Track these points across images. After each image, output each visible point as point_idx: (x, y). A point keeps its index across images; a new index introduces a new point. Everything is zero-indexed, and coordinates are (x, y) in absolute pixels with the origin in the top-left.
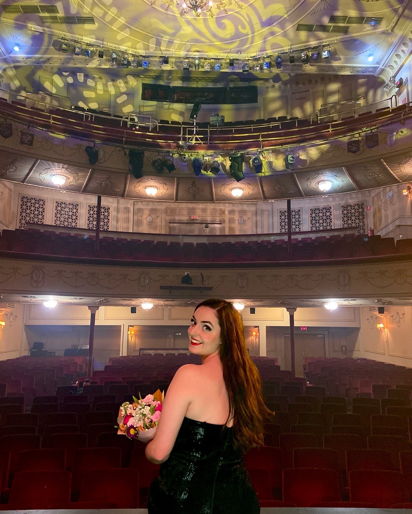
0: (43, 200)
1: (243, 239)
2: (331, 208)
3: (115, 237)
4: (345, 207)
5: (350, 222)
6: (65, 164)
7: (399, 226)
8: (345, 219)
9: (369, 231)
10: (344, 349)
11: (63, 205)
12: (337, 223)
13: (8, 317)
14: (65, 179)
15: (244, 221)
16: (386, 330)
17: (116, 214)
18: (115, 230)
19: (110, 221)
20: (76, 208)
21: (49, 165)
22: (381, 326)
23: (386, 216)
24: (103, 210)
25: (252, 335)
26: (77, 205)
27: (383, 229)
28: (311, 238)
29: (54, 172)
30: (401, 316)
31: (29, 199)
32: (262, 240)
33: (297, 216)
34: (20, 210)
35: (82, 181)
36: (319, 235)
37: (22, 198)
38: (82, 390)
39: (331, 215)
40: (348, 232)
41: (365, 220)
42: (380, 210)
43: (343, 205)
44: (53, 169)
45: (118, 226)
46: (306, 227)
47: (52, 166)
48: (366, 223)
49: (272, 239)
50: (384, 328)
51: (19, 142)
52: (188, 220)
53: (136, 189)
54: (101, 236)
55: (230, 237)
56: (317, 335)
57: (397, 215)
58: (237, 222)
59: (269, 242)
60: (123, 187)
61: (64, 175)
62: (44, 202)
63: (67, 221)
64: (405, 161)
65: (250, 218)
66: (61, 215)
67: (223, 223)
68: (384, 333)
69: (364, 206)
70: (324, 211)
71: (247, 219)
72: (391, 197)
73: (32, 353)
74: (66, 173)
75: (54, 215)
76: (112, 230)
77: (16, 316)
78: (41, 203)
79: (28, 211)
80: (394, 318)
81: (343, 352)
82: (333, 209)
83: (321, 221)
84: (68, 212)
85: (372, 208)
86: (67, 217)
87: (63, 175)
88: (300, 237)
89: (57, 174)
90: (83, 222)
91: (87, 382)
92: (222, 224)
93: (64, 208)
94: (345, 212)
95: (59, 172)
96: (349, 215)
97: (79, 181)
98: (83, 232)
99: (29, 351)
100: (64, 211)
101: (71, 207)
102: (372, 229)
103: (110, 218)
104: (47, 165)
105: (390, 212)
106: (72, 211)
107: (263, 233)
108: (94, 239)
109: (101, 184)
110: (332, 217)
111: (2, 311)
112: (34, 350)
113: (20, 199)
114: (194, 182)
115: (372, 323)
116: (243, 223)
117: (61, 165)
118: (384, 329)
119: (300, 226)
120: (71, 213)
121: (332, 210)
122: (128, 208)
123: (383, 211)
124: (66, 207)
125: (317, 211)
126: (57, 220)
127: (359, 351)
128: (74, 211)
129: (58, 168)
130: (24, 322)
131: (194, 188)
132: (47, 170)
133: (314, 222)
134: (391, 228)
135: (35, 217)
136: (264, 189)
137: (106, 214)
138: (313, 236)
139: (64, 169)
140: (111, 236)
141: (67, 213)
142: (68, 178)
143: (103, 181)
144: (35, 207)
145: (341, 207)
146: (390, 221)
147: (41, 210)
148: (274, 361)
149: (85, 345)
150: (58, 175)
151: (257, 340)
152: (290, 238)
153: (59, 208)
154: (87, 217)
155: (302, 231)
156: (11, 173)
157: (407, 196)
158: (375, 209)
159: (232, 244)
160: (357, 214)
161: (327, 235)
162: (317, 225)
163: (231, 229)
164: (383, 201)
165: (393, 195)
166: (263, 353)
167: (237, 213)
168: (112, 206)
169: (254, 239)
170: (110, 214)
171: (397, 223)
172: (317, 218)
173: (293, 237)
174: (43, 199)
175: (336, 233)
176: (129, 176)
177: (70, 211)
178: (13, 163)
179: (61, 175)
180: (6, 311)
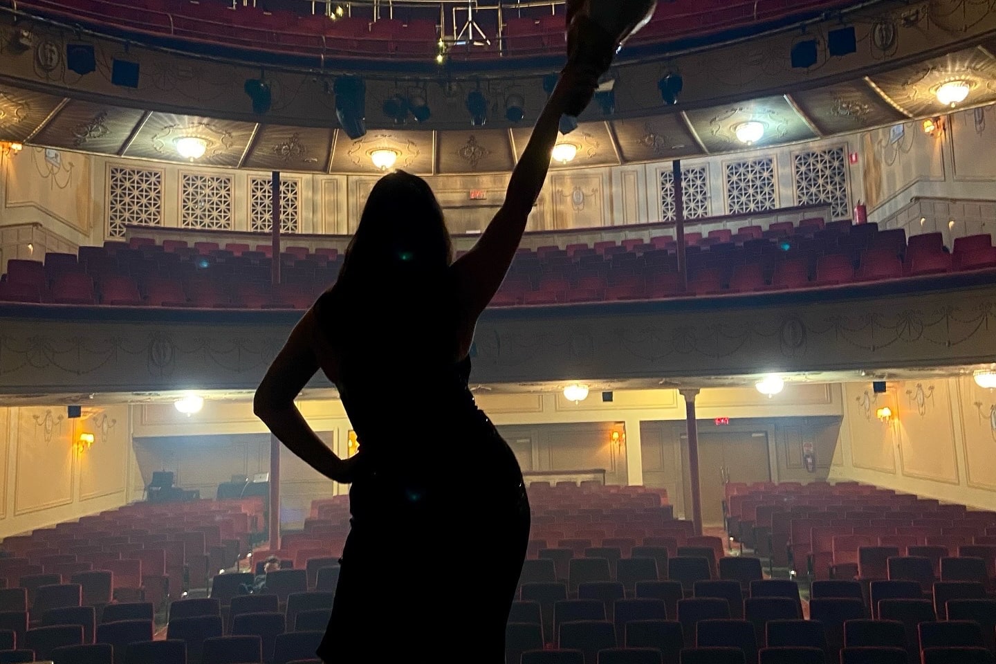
0: (155, 174)
1: (585, 239)
2: (771, 161)
3: (312, 247)
4: (803, 159)
5: (813, 190)
6: (203, 116)
7: (917, 199)
8: (804, 184)
9: (856, 210)
10: (810, 460)
11: (199, 183)
12: (786, 194)
13: (99, 423)
14: (205, 143)
15: (585, 198)
16: (896, 420)
17: (310, 194)
18: (311, 232)
19: (299, 210)
20: (225, 187)
21: (172, 120)
22: (885, 412)
23: (891, 176)
24: (282, 188)
25: (611, 439)
26: (229, 180)
27: (885, 203)
28: (730, 231)
29: (183, 133)
30: (928, 392)
31: (127, 174)
32: (623, 239)
33: (699, 182)
34: (109, 198)
35: (239, 147)
36: (746, 223)
37: (113, 172)
38: (263, 580)
39: (772, 176)
40: (810, 215)
41: (847, 186)
42: (877, 163)
43: (797, 153)
44: (181, 126)
45: (315, 220)
46: (718, 205)
47: (177, 122)
48: (848, 191)
49: (646, 236)
50: (892, 417)
51: (111, 78)
52: (463, 201)
53: (352, 155)
54: (284, 245)
55: (556, 236)
56: (751, 433)
57: (914, 175)
58: (569, 199)
59: (638, 243)
60: (325, 154)
61: (203, 136)
62: (159, 177)
63: (209, 216)
64: (915, 78)
65: (597, 190)
66: (196, 203)
67: (540, 204)
68: (892, 427)
69: (844, 155)
70: (757, 168)
71: (591, 193)
72: (899, 134)
73: (150, 494)
74: (207, 134)
75: (181, 204)
76: (304, 233)
77: (114, 421)
78: (153, 179)
79: (127, 199)
80: (913, 395)
81: (807, 468)
82: (775, 163)
83: (751, 191)
84: (209, 196)
85: (860, 159)
86: (208, 206)
87: (200, 138)
88: (705, 230)
89: (187, 137)
90: (242, 218)
91: (273, 561)
92: (538, 206)
93: (201, 187)
94: (803, 169)
95: (193, 133)
96: (812, 175)
97: (235, 146)
98: (245, 238)
99: (145, 490)
100: (201, 193)
101: (215, 184)
102: (861, 204)
103: (298, 203)
104: (168, 120)
105: (898, 168)
106: (217, 194)
107: (625, 224)
108: (269, 255)
109: (279, 150)
110: (774, 181)
111: (87, 412)
112: (154, 489)
113: (109, 175)
114: (472, 138)
115: (867, 407)
116: (581, 201)
117: (196, 119)
118: (893, 419)
119: (706, 203)
120: (215, 199)
121: (774, 165)
122: (335, 182)
123: (883, 165)
124: (205, 186)
125: (742, 170)
126: (188, 214)
127: (841, 465)
128: (223, 192)
129: (191, 125)
130: (132, 432)
131: (473, 148)
132: (167, 130)
133: (735, 193)
134: (901, 201)
135: (141, 211)
136: (622, 142)
137: (290, 196)
138: (733, 226)
139: (202, 127)
140: (302, 244)
141: (207, 198)
142: (210, 143)
143: (284, 145)
144: (140, 189)
145: (793, 158)
146: (899, 185)
147: (153, 194)
148: (657, 495)
149: (260, 475)
150: (191, 137)
151: (623, 448)
152: (680, 231)
153: (191, 190)
154: (250, 205)
155: (709, 215)
156: (95, 139)
157: (932, 135)
158: (868, 161)
159: (560, 251)
160: (828, 172)
161: (764, 223)
162: (743, 199)
163: (557, 215)
164: (884, 143)
165: (903, 131)
166: (635, 478)
167: (568, 181)
168: (302, 178)
169: (607, 237)
170: (299, 196)
171: (914, 192)
172: (742, 185)
173: (687, 230)
174: (156, 170)
175: (782, 219)
176: (336, 133)
177: (213, 194)
178: (99, 119)
179: (196, 137)
180: (95, 413)
